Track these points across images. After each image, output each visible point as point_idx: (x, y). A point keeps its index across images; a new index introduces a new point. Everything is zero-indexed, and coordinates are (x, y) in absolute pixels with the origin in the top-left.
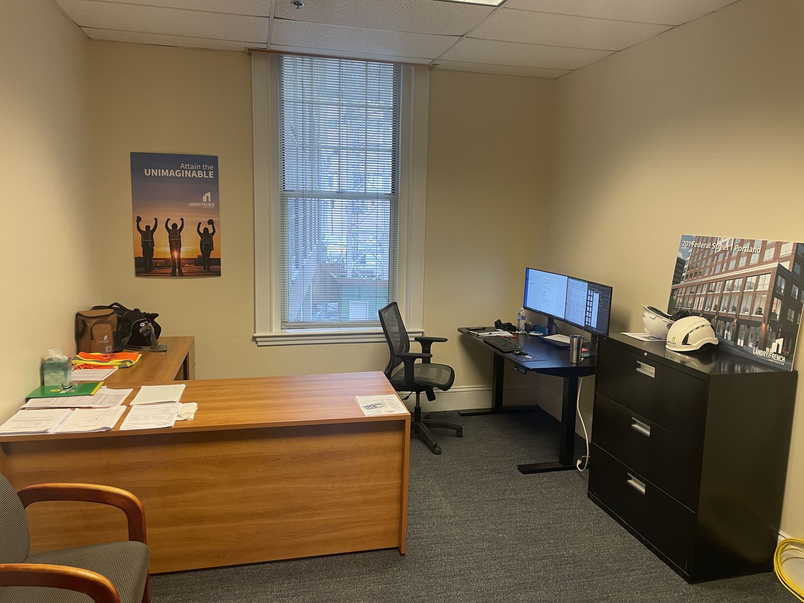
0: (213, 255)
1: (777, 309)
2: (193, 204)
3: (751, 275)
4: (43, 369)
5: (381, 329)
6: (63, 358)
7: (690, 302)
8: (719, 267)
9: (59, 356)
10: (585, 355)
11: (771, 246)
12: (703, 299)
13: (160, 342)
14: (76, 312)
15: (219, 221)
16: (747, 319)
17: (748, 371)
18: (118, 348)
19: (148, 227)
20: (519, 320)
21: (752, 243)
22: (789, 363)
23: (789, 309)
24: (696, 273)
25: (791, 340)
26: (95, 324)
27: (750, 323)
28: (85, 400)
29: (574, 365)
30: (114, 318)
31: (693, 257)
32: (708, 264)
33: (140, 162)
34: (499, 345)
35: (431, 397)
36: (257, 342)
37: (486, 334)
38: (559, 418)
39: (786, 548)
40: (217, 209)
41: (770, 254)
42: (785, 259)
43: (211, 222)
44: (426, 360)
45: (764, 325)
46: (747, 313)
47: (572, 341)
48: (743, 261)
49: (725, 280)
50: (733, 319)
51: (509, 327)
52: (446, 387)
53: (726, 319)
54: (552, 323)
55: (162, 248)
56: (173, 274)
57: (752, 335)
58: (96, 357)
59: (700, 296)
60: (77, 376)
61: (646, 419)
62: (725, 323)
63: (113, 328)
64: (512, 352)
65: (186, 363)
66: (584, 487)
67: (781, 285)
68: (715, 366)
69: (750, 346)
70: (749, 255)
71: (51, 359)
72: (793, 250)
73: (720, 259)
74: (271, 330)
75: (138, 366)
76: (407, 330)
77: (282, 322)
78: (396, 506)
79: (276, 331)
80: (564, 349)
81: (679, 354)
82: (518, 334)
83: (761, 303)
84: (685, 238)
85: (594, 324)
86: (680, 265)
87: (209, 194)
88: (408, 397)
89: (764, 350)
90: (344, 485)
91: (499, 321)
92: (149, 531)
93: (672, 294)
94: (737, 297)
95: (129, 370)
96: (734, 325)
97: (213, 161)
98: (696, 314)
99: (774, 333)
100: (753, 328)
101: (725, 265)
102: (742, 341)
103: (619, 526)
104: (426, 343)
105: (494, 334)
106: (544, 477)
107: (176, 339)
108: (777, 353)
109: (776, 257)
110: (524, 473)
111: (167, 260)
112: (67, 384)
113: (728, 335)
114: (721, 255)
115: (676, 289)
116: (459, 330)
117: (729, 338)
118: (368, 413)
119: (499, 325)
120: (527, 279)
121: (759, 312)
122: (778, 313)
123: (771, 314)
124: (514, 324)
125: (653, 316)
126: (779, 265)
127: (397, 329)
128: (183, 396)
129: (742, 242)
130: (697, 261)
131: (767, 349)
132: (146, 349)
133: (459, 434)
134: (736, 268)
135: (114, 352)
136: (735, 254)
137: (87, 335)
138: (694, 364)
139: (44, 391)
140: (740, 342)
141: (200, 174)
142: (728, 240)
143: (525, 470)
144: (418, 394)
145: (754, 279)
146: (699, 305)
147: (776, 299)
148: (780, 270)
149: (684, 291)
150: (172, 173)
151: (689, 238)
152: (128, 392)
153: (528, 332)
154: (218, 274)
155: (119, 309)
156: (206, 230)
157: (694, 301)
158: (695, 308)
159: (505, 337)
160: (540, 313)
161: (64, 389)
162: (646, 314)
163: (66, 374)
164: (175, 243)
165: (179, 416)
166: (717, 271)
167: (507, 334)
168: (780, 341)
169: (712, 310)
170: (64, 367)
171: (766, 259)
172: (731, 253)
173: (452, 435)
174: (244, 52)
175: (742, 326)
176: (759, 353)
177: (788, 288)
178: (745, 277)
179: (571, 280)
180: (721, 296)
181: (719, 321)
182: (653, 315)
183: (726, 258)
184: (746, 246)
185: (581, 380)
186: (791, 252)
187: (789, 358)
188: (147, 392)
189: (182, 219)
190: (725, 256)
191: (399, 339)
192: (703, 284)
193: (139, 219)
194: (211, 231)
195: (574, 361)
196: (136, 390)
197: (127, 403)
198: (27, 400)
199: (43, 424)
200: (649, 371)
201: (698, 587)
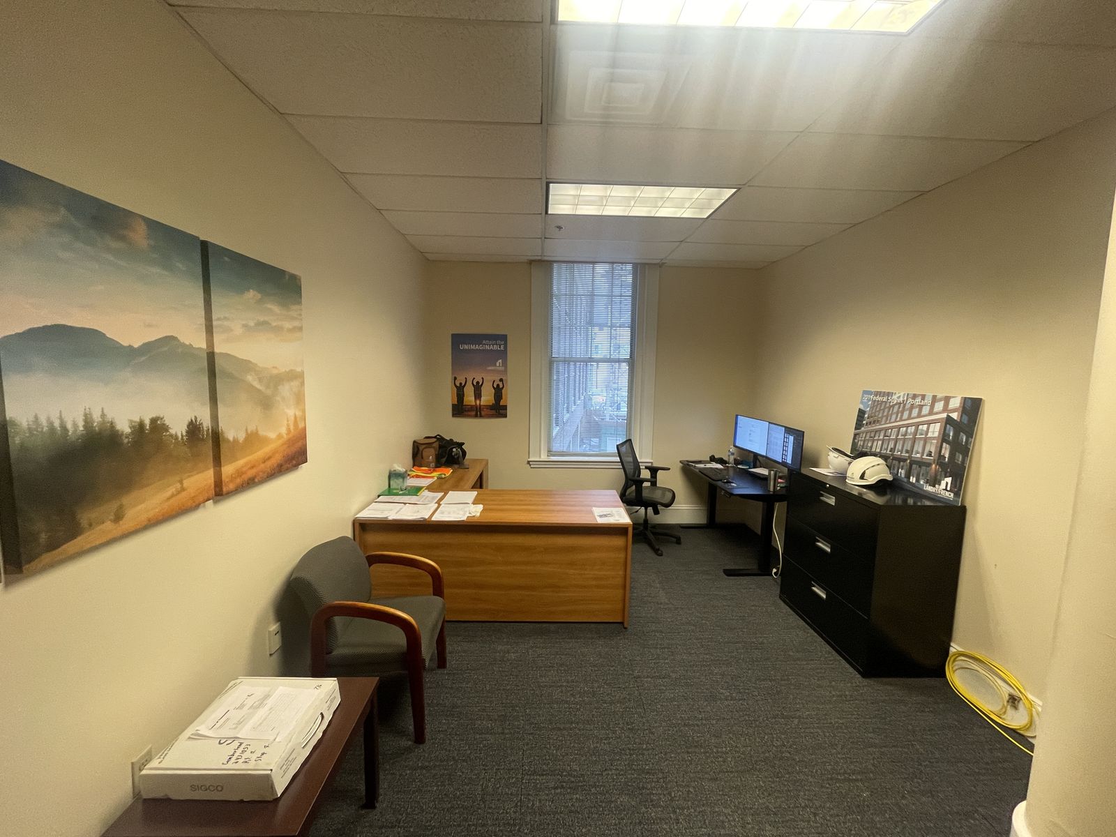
0: (502, 403)
1: (946, 452)
2: (490, 368)
3: (923, 423)
4: (390, 477)
5: (618, 459)
6: (403, 470)
7: (869, 445)
8: (894, 416)
9: (400, 468)
10: (782, 485)
11: (940, 400)
12: (880, 443)
13: (466, 462)
14: (413, 440)
15: (506, 380)
16: (918, 460)
17: (919, 504)
18: (439, 464)
19: (461, 384)
20: (729, 456)
21: (923, 397)
22: (957, 499)
23: (957, 453)
24: (874, 422)
25: (959, 480)
26: (425, 448)
27: (921, 464)
28: (413, 499)
29: (771, 493)
30: (436, 445)
31: (872, 408)
32: (885, 414)
33: (458, 339)
34: (711, 475)
35: (656, 512)
36: (530, 465)
37: (702, 466)
38: (759, 532)
39: (958, 659)
40: (505, 371)
41: (939, 406)
42: (954, 411)
43: (501, 380)
44: (654, 483)
45: (934, 466)
46: (918, 455)
47: (770, 473)
48: (915, 412)
49: (899, 427)
50: (906, 460)
51: (721, 461)
52: (668, 505)
53: (900, 460)
54: (756, 459)
55: (470, 399)
56: (476, 416)
57: (923, 474)
58: (423, 470)
59: (878, 440)
60: (411, 482)
61: (827, 539)
62: (899, 463)
63: (435, 450)
64: (721, 480)
65: (481, 476)
66: (777, 590)
67: (949, 431)
68: (890, 499)
69: (922, 483)
70: (921, 407)
71: (395, 470)
72: (961, 403)
73: (895, 410)
74: (540, 457)
75: (450, 477)
76: (639, 461)
77: (549, 451)
78: (621, 591)
79: (544, 457)
80: (764, 479)
81: (857, 487)
82: (728, 466)
83: (932, 447)
84: (865, 392)
85: (789, 461)
86: (861, 415)
87: (500, 361)
88: (637, 511)
89: (934, 486)
90: (583, 572)
91: (713, 456)
92: (446, 591)
93: (854, 438)
94: (910, 442)
95: (443, 480)
96: (907, 465)
97: (504, 338)
98: (875, 455)
99: (943, 473)
100: (924, 468)
101: (899, 415)
102: (915, 479)
103: (804, 623)
104: (654, 471)
105: (709, 466)
106: (744, 581)
107: (475, 461)
108: (946, 489)
109: (945, 409)
110: (728, 575)
111: (472, 406)
112: (404, 488)
113: (902, 473)
114: (897, 406)
115: (858, 434)
116: (680, 462)
117: (903, 476)
118: (600, 521)
119: (713, 459)
120: (736, 423)
121: (930, 454)
122: (947, 456)
123: (941, 457)
124: (726, 458)
125: (837, 456)
126: (948, 416)
127: (631, 459)
128: (475, 500)
129: (915, 397)
130: (876, 411)
131: (937, 486)
132: (456, 466)
133: (678, 541)
134: (909, 418)
135: (436, 467)
136: (908, 406)
137: (419, 456)
138: (871, 496)
139: (390, 492)
140: (913, 480)
141: (495, 347)
142: (902, 394)
143: (730, 573)
144: (646, 509)
145: (925, 427)
146: (877, 447)
147: (944, 444)
148: (949, 420)
149: (864, 435)
150: (477, 347)
151: (869, 393)
152: (440, 495)
153: (736, 465)
154: (505, 416)
155: (440, 439)
156: (498, 385)
157: (873, 444)
158: (873, 450)
159: (717, 469)
160: (747, 450)
161: (402, 491)
162: (831, 453)
163: (403, 481)
164: (478, 395)
165: (470, 513)
166: (893, 420)
167: (719, 466)
168: (949, 480)
169: (888, 452)
170: (403, 476)
171: (936, 410)
172: (905, 405)
173: (672, 542)
174: (527, 263)
175: (914, 466)
176: (929, 488)
177: (956, 435)
178: (917, 425)
179: (771, 425)
180: (896, 441)
181: (894, 461)
182: (836, 454)
183: (901, 409)
184: (918, 400)
185: (777, 505)
186: (958, 405)
187: (957, 494)
188: (453, 495)
189: (483, 378)
190: (899, 408)
191: (632, 467)
192: (880, 430)
193: (455, 378)
194: (501, 387)
195: (772, 489)
196: (446, 494)
197: (439, 503)
198: (379, 496)
199: (386, 512)
200: (832, 501)
201: (871, 681)
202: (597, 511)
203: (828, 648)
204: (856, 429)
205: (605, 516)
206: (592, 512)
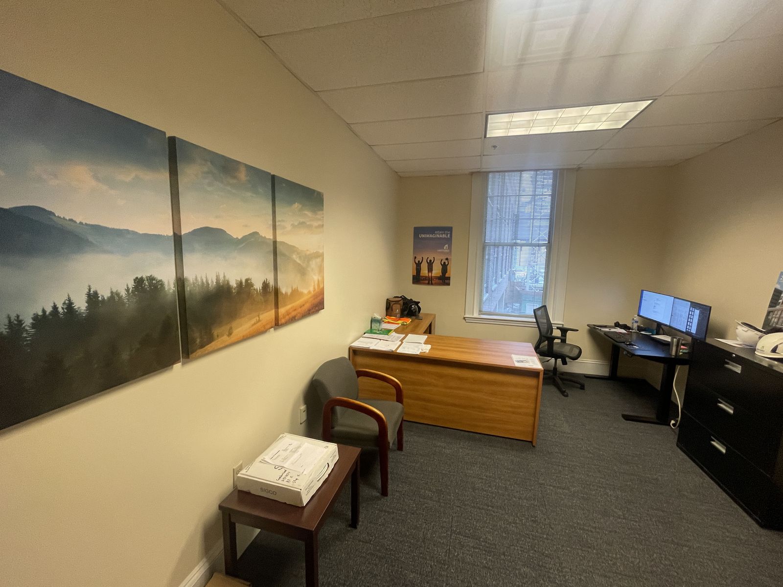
0: (447, 275)
2: (439, 250)
4: (372, 321)
5: (534, 320)
6: (380, 318)
9: (378, 317)
10: (685, 351)
13: (420, 315)
14: (386, 299)
15: (451, 259)
18: (403, 315)
19: (419, 261)
20: (633, 323)
26: (394, 304)
28: (385, 337)
29: (673, 357)
30: (401, 302)
33: (418, 231)
34: (615, 337)
35: (565, 363)
36: (465, 320)
37: (607, 330)
38: (658, 387)
43: (447, 259)
44: (564, 341)
47: (673, 340)
51: (625, 327)
52: (574, 359)
54: (659, 327)
55: (424, 272)
56: (428, 284)
58: (393, 319)
60: (385, 326)
61: (730, 402)
63: (401, 307)
64: (624, 342)
65: (430, 325)
66: (674, 439)
71: (375, 318)
74: (473, 315)
75: (410, 325)
76: (552, 322)
77: (480, 311)
78: (531, 419)
79: (476, 315)
80: (667, 345)
81: (768, 360)
82: (631, 332)
84: (782, 274)
85: (694, 331)
86: (777, 294)
87: (447, 246)
88: (548, 361)
90: (502, 401)
91: (618, 323)
92: (405, 400)
93: (768, 315)
95: (405, 327)
97: (450, 229)
104: (564, 331)
105: (613, 330)
106: (642, 426)
107: (427, 315)
110: (627, 419)
111: (426, 277)
112: (380, 329)
115: (772, 312)
116: (588, 325)
118: (518, 365)
119: (617, 325)
120: (641, 297)
124: (629, 325)
125: (746, 329)
127: (545, 321)
128: (426, 341)
132: (414, 317)
133: (582, 388)
135: (401, 317)
137: (390, 309)
139: (371, 331)
141: (444, 236)
144: (556, 360)
149: (778, 313)
150: (431, 236)
152: (403, 336)
153: (639, 331)
154: (448, 284)
155: (404, 298)
156: (445, 263)
159: (621, 333)
160: (651, 320)
161: (379, 331)
162: (739, 327)
163: (380, 325)
164: (430, 269)
165: (422, 350)
167: (623, 331)
170: (379, 322)
173: (577, 388)
174: (469, 174)
179: (676, 300)
185: (678, 367)
188: (411, 337)
189: (434, 258)
191: (546, 327)
193: (415, 258)
194: (447, 264)
195: (674, 353)
196: (406, 336)
197: (402, 341)
198: (365, 333)
199: (369, 344)
200: (738, 369)
202: (515, 357)
203: (725, 495)
204: (770, 306)
205: (522, 362)
206: (511, 358)
